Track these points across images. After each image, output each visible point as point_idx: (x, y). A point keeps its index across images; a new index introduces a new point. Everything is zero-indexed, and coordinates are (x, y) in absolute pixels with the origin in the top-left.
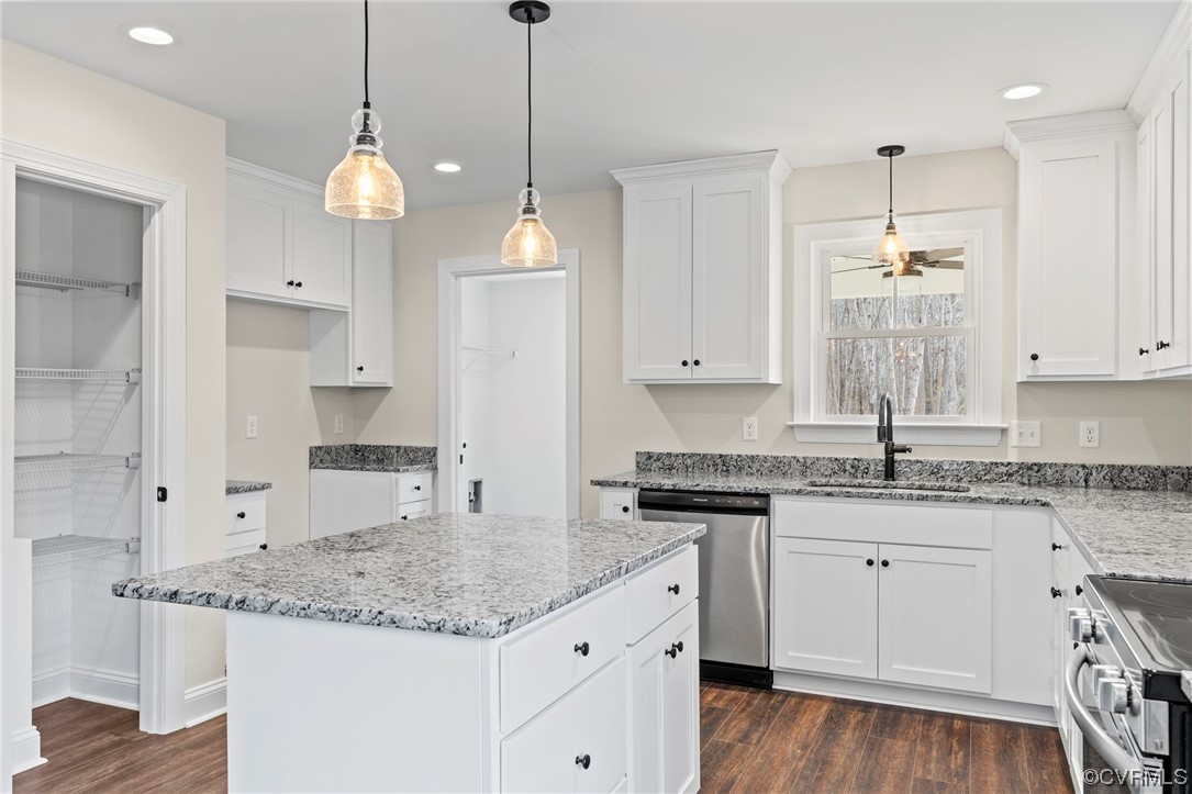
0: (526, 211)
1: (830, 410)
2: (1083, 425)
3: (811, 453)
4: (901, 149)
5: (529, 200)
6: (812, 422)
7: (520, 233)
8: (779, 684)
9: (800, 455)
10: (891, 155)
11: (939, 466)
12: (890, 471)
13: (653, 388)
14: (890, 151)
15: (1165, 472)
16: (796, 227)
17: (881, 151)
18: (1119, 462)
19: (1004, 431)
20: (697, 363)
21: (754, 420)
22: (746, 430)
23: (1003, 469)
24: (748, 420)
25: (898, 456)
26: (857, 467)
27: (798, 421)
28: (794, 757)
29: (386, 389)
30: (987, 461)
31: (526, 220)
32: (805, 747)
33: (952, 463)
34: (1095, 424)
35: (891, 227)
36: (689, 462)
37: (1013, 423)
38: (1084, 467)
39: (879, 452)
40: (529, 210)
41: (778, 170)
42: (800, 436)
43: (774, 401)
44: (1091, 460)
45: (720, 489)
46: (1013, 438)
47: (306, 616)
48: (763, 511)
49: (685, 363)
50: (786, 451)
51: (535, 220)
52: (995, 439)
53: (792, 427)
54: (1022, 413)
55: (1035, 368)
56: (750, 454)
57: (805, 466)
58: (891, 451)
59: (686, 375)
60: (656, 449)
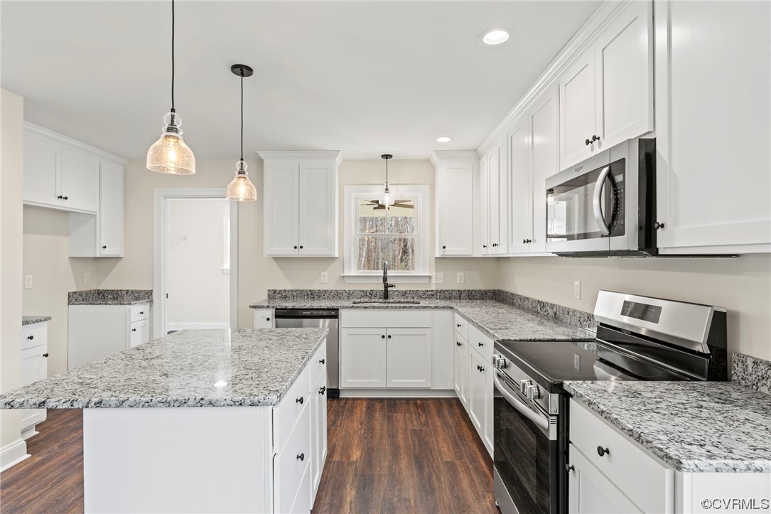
0: (239, 173)
1: (359, 268)
2: (459, 274)
3: (352, 288)
4: (391, 156)
5: (242, 167)
6: (352, 274)
7: (235, 185)
8: (342, 395)
9: (347, 289)
10: (387, 158)
11: (406, 292)
12: (386, 295)
13: (278, 259)
14: (387, 157)
15: (486, 292)
16: (345, 187)
17: (383, 156)
18: (471, 289)
19: (430, 277)
20: (301, 247)
21: (326, 273)
22: (322, 278)
23: (430, 293)
24: (322, 274)
25: (389, 289)
26: (371, 294)
27: (346, 274)
28: (359, 429)
29: (119, 258)
30: (424, 290)
31: (240, 177)
32: (361, 424)
33: (410, 291)
34: (463, 274)
35: (387, 189)
36: (295, 294)
37: (433, 274)
38: (459, 291)
39: (382, 288)
40: (241, 172)
41: (339, 159)
42: (347, 281)
43: (335, 265)
44: (461, 288)
45: (316, 307)
46: (434, 280)
47: (149, 406)
48: (336, 317)
49: (295, 247)
50: (341, 287)
51: (245, 178)
52: (426, 281)
53: (343, 277)
54: (437, 270)
55: (444, 251)
56: (324, 289)
57: (349, 295)
58: (386, 286)
59: (296, 253)
60: (279, 288)
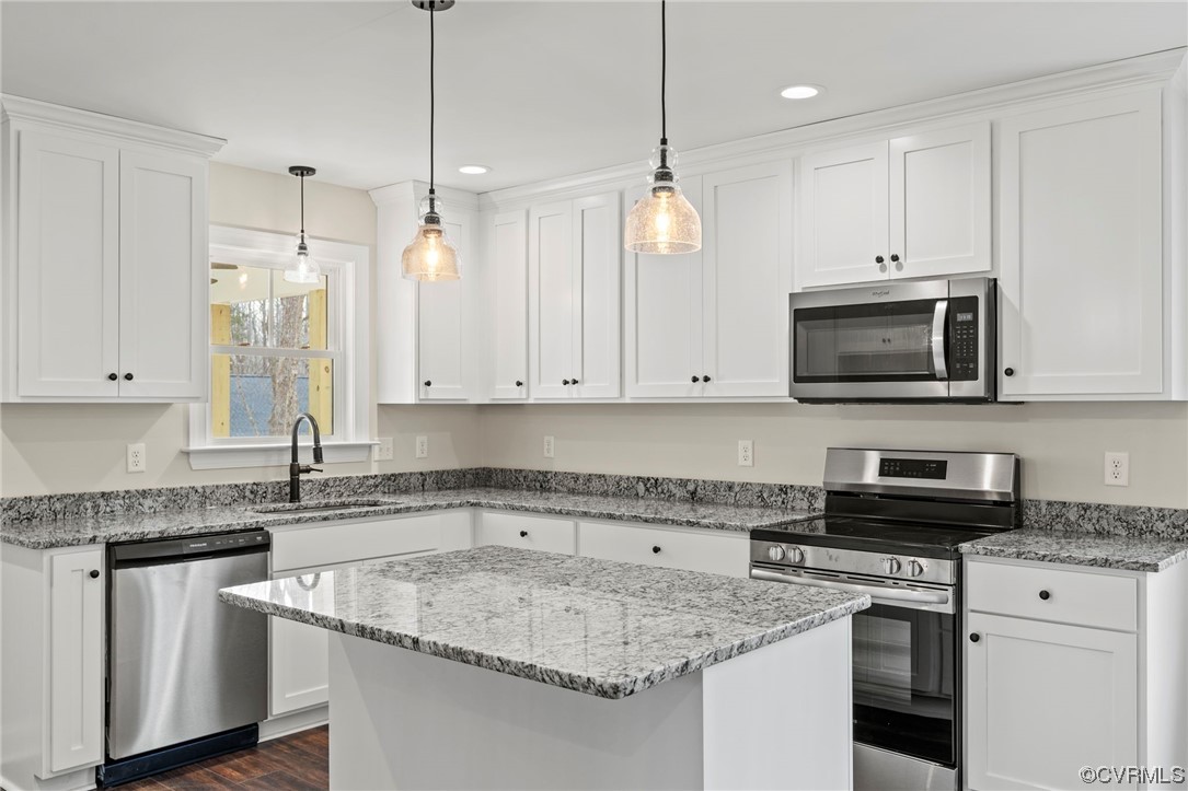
2: (419, 440)
3: (210, 482)
4: (311, 171)
9: (198, 485)
10: (302, 175)
12: (295, 492)
14: (302, 171)
15: (464, 474)
17: (292, 169)
18: (440, 467)
19: (370, 447)
20: (129, 377)
21: (140, 446)
22: (131, 459)
23: (371, 482)
24: (132, 448)
26: (256, 493)
27: (193, 446)
30: (361, 475)
33: (335, 479)
34: (425, 438)
35: (302, 247)
36: (58, 506)
37: (376, 440)
38: (421, 474)
42: (196, 463)
43: (167, 423)
44: (425, 468)
46: (376, 454)
49: (113, 377)
50: (181, 482)
52: (361, 456)
53: (187, 454)
54: (381, 433)
55: (426, 393)
56: (140, 488)
58: (296, 471)
59: (105, 393)
